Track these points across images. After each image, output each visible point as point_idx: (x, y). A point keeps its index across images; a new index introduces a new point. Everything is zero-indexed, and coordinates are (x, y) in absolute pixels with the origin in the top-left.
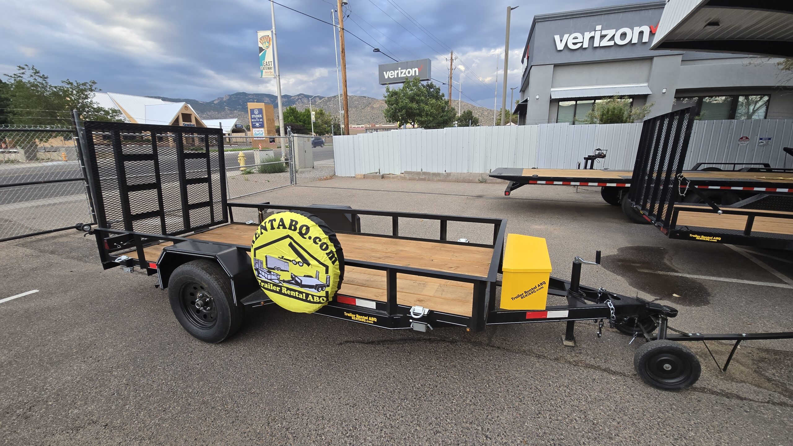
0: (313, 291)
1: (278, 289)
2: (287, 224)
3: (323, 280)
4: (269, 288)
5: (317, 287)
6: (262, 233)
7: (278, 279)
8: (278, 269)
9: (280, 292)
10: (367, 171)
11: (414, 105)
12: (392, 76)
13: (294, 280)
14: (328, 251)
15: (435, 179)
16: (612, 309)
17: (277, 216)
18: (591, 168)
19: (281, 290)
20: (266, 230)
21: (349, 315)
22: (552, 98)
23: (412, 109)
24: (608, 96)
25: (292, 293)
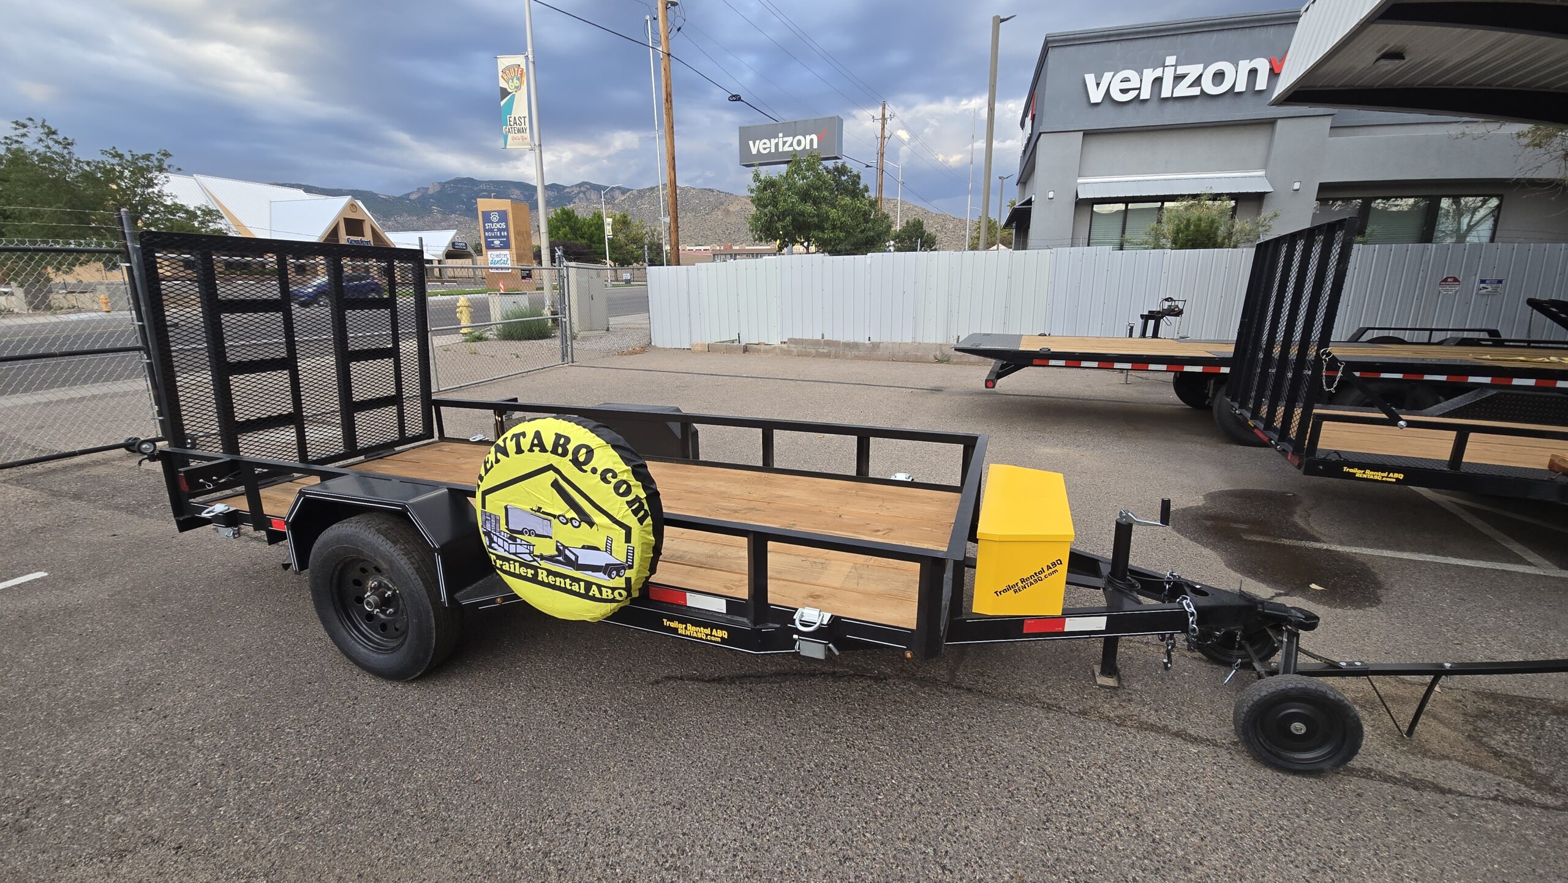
0: (599, 578)
1: (530, 572)
2: (549, 442)
3: (619, 555)
4: (512, 570)
5: (608, 570)
6: (497, 461)
7: (530, 554)
8: (531, 532)
9: (534, 580)
10: (714, 338)
11: (809, 208)
12: (765, 149)
13: (562, 555)
14: (630, 498)
15: (849, 354)
16: (1192, 614)
17: (528, 428)
18: (1155, 335)
19: (536, 575)
20: (506, 454)
21: (674, 624)
22: (1081, 196)
23: (804, 216)
24: (1189, 195)
25: (559, 581)
